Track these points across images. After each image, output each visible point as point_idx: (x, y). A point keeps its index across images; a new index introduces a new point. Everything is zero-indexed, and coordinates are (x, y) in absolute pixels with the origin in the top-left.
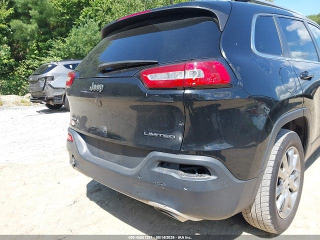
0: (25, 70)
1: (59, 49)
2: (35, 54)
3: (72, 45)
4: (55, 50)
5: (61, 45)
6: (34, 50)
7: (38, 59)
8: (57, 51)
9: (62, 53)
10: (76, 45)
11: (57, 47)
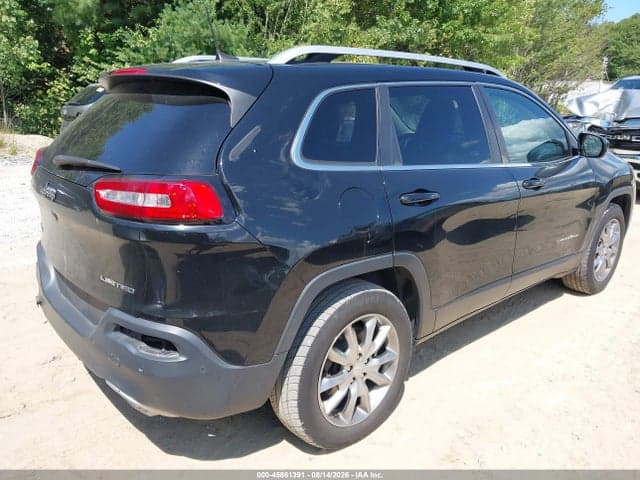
0: (67, 88)
1: (136, 50)
2: (91, 56)
3: (161, 43)
4: (127, 50)
5: (141, 42)
6: (88, 48)
7: (96, 67)
8: (132, 54)
9: (142, 57)
10: (167, 44)
11: (133, 46)
